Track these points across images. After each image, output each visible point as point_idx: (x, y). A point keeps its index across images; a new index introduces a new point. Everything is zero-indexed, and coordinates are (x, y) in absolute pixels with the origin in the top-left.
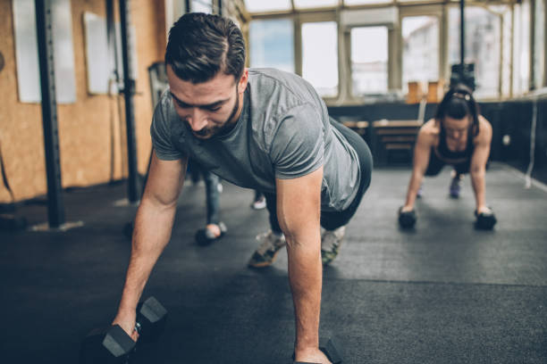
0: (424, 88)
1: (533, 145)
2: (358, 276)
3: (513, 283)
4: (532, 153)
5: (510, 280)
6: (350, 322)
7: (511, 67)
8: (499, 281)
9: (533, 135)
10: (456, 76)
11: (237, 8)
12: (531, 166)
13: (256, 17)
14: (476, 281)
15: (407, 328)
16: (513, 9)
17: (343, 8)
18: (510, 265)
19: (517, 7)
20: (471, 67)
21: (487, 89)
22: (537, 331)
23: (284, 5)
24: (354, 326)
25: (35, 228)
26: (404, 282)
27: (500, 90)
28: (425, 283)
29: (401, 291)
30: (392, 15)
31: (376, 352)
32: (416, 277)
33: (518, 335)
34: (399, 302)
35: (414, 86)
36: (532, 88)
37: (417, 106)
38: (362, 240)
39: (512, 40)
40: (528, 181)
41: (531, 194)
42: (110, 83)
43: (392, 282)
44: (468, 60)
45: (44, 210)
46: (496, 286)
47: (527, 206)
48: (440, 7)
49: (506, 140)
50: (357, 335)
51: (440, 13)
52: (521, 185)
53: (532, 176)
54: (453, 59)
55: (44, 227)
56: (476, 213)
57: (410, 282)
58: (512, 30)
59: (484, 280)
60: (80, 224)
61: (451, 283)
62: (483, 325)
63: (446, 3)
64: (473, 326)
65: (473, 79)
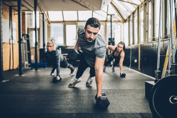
1: (131, 60)
4: (131, 62)
9: (131, 57)
10: (110, 41)
11: (47, 19)
12: (130, 65)
13: (52, 22)
14: (124, 89)
16: (124, 24)
17: (78, 21)
19: (125, 23)
20: (114, 39)
23: (62, 20)
32: (110, 89)
34: (107, 93)
36: (129, 45)
39: (123, 32)
41: (131, 72)
42: (10, 40)
44: (113, 37)
46: (129, 89)
48: (105, 22)
51: (105, 24)
53: (131, 68)
54: (109, 36)
56: (120, 74)
59: (125, 89)
60: (8, 80)
61: (118, 89)
62: (128, 96)
63: (106, 21)
64: (126, 96)
65: (114, 42)
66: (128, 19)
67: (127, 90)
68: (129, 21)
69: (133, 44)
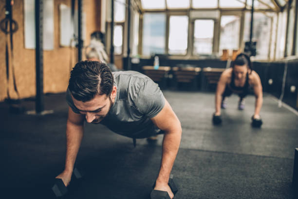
0: (230, 53)
1: (284, 85)
2: (190, 147)
3: (268, 155)
4: (283, 89)
5: (267, 154)
6: (184, 171)
7: (276, 44)
8: (261, 154)
9: (284, 80)
10: (247, 48)
11: (138, 6)
12: (282, 96)
13: (147, 12)
14: (250, 153)
15: (212, 176)
16: (278, 15)
17: (192, 9)
18: (268, 146)
19: (280, 14)
20: (255, 43)
21: (262, 55)
22: (279, 181)
23: (162, 6)
24: (186, 173)
25: (29, 113)
26: (213, 152)
27: (269, 56)
28: (224, 153)
29: (211, 156)
30: (216, 14)
31: (196, 187)
32: (219, 149)
33: (269, 182)
34: (209, 162)
35: (225, 51)
36: (286, 56)
37: (226, 62)
38: (193, 129)
39: (277, 31)
40: (280, 103)
42: (71, 41)
43: (207, 151)
44: (254, 39)
45: (33, 104)
46: (260, 156)
47: (279, 116)
48: (240, 13)
49: (271, 82)
50: (187, 177)
51: (241, 15)
52: (276, 105)
54: (246, 39)
55: (33, 112)
56: (253, 118)
57: (216, 152)
58: (277, 26)
59: (254, 153)
60: (51, 112)
62: (251, 176)
63: (244, 10)
64: (246, 176)
65: (255, 50)
66: (287, 6)
67: (257, 156)
68: (289, 8)
69: (294, 53)
